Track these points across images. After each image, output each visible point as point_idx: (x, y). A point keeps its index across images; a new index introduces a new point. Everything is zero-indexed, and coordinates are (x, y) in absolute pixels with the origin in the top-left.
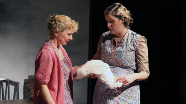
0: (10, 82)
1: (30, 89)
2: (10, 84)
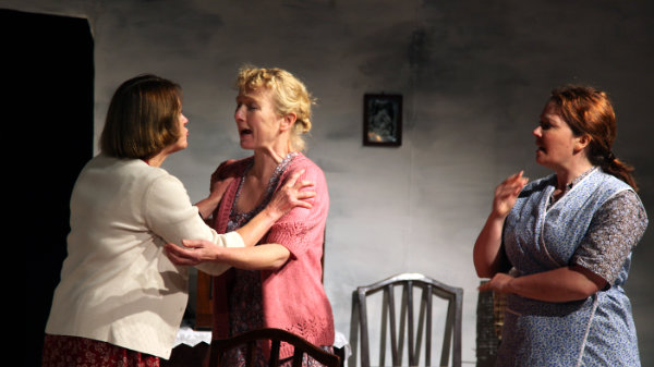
0: (433, 286)
1: (498, 312)
2: (433, 292)
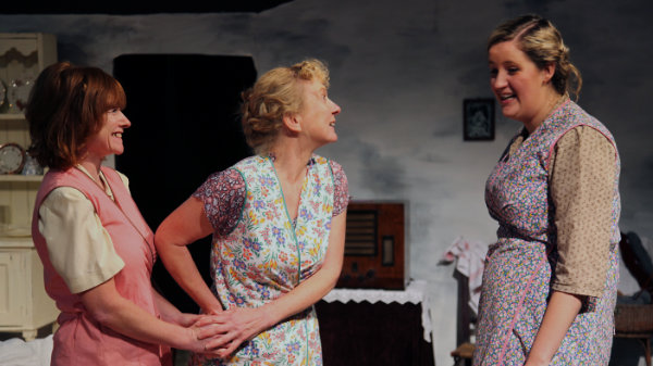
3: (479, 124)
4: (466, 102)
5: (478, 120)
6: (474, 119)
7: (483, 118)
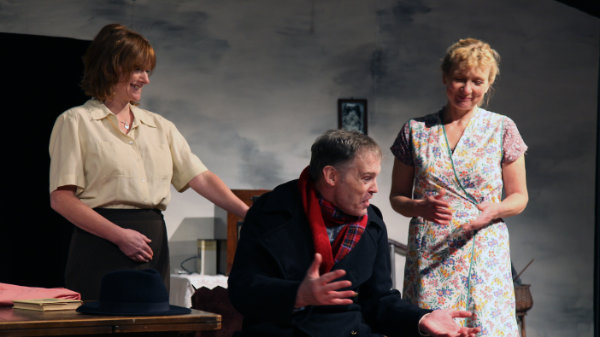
3: (353, 123)
4: (340, 102)
5: (352, 119)
6: (348, 118)
7: (356, 117)
